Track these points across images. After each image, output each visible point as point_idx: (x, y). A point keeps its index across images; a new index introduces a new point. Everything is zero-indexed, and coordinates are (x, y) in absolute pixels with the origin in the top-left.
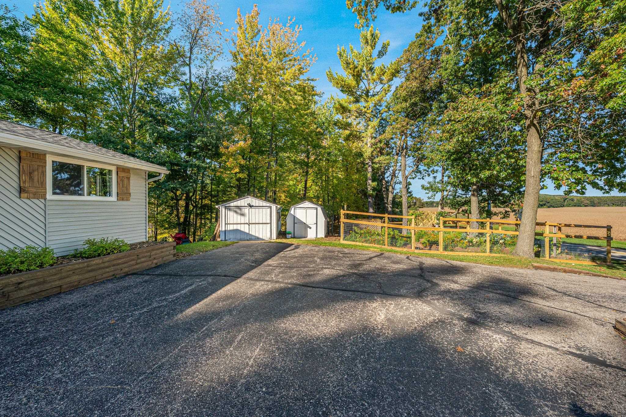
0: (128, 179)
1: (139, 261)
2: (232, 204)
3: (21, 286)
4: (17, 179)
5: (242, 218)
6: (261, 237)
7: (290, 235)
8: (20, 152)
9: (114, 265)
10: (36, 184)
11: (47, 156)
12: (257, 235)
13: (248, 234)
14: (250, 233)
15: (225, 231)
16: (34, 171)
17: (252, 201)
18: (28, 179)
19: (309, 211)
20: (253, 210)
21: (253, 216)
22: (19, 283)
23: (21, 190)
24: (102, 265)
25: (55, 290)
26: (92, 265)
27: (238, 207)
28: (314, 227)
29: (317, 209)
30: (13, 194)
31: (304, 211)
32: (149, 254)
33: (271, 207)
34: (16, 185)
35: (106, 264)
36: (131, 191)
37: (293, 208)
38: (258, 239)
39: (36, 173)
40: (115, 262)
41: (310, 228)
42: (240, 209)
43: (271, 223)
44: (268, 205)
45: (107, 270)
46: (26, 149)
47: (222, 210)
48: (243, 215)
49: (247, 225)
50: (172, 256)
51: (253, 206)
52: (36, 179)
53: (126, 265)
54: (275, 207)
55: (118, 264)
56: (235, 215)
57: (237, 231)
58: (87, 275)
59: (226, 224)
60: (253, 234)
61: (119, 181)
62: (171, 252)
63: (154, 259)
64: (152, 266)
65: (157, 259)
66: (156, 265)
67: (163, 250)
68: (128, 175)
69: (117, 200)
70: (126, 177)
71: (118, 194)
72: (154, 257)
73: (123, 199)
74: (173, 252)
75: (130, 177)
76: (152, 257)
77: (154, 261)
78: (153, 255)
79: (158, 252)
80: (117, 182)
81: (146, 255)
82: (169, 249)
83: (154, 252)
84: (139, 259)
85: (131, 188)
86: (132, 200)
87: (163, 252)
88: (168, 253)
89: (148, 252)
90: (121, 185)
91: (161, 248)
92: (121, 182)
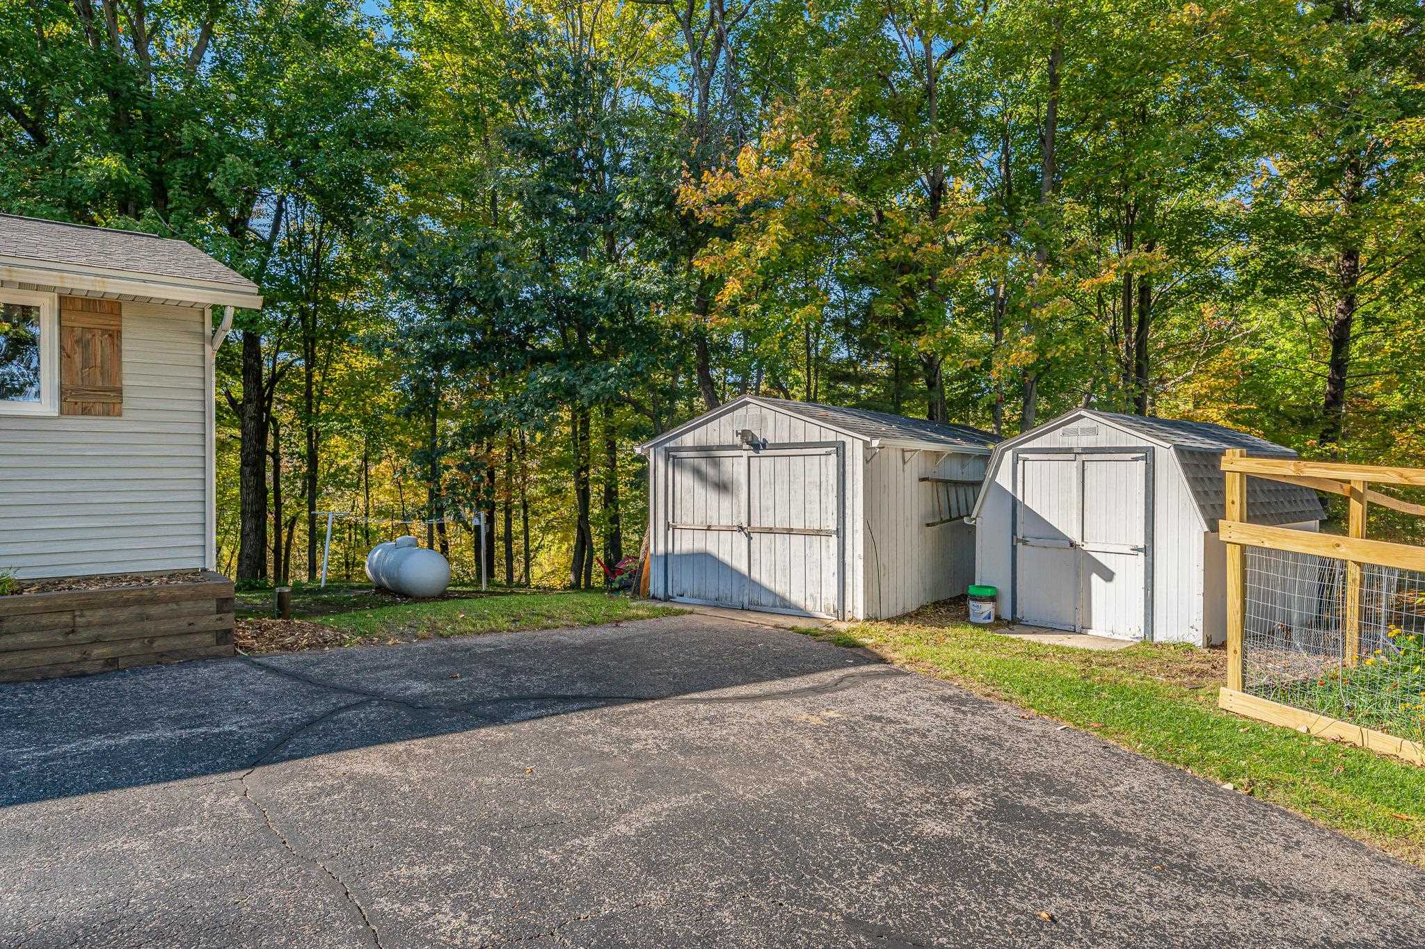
0: (115, 336)
2: (689, 440)
5: (726, 502)
6: (796, 597)
7: (987, 607)
12: (780, 588)
13: (745, 580)
14: (755, 575)
15: (666, 555)
17: (763, 419)
19: (1098, 471)
20: (765, 464)
21: (767, 490)
27: (706, 451)
28: (1130, 571)
29: (1149, 456)
31: (1073, 468)
32: (66, 618)
33: (840, 449)
36: (126, 382)
37: (1009, 454)
38: (784, 606)
41: (1108, 576)
42: (715, 462)
43: (841, 532)
44: (831, 437)
47: (659, 466)
48: (723, 487)
49: (741, 539)
50: (209, 639)
51: (764, 445)
54: (859, 446)
56: (699, 490)
57: (703, 559)
59: (667, 526)
60: (766, 581)
61: (68, 346)
62: (203, 623)
63: (97, 641)
64: (87, 667)
65: (112, 643)
66: (112, 665)
67: (154, 610)
68: (111, 322)
69: (61, 412)
70: (104, 331)
71: (63, 392)
72: (93, 632)
73: (86, 412)
74: (211, 621)
75: (119, 332)
76: (84, 635)
77: (98, 651)
78: (89, 625)
79: (122, 614)
80: (62, 348)
81: (45, 620)
82: (188, 606)
83: (98, 615)
84: (8, 633)
85: (126, 369)
86: (127, 415)
87: (148, 618)
88: (183, 624)
89: (61, 611)
90: (78, 358)
91: (140, 601)
92: (79, 350)
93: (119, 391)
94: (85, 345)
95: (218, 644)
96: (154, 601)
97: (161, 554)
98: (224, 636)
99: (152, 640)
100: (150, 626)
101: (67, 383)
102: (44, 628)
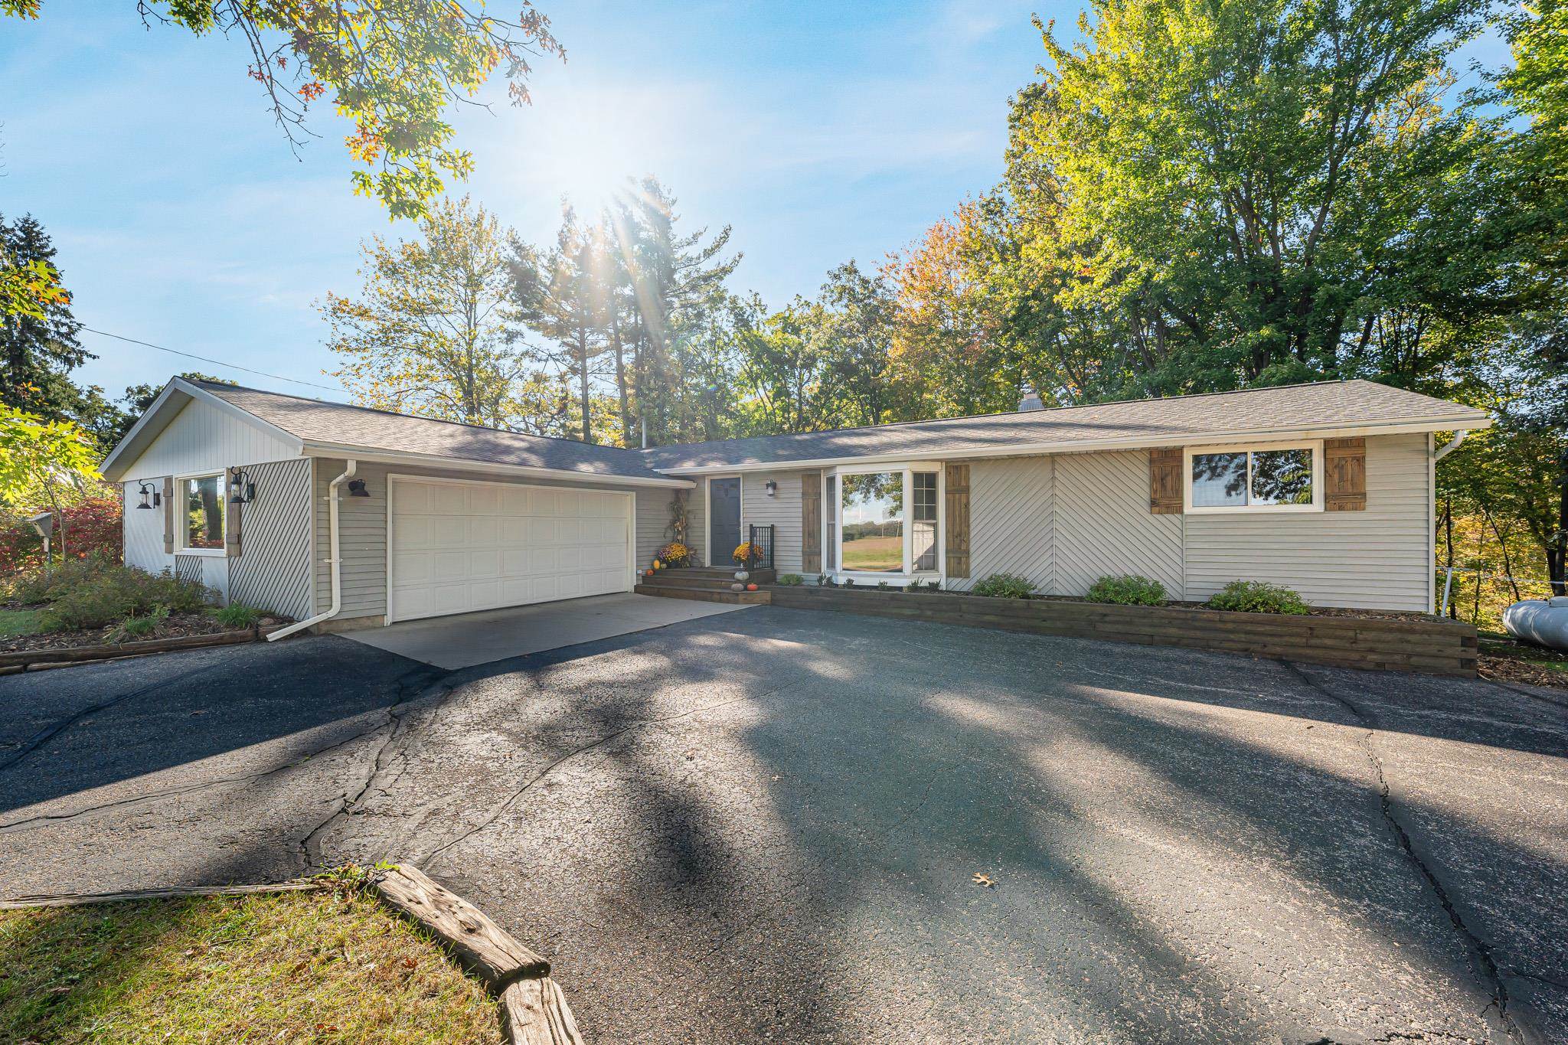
0: (1361, 460)
1: (1313, 641)
3: (1107, 619)
4: (1148, 490)
8: (1151, 453)
9: (1247, 633)
10: (1170, 493)
11: (1185, 450)
16: (1167, 475)
18: (1159, 489)
22: (1105, 615)
23: (1153, 503)
24: (1221, 626)
25: (1146, 638)
26: (1200, 620)
30: (1144, 509)
32: (1351, 634)
34: (1147, 497)
35: (1230, 626)
36: (1368, 488)
39: (1170, 478)
40: (1249, 628)
45: (1232, 636)
46: (1158, 450)
50: (1456, 663)
52: (1169, 486)
53: (1276, 640)
55: (1255, 633)
58: (1192, 633)
61: (1330, 468)
62: (1449, 651)
63: (1372, 650)
64: (1363, 665)
65: (1380, 653)
66: (1380, 668)
67: (1411, 637)
68: (1358, 452)
69: (1326, 509)
70: (1354, 458)
71: (1326, 497)
72: (1369, 645)
73: (1341, 508)
74: (1458, 651)
75: (1364, 457)
76: (1362, 646)
77: (1371, 657)
78: (1366, 640)
79: (1390, 637)
80: (1326, 471)
81: (1339, 633)
82: (1436, 638)
83: (1371, 635)
84: (1317, 637)
85: (1368, 480)
86: (1368, 509)
87: (1408, 642)
88: (1433, 649)
89: (1348, 628)
90: (1336, 477)
91: (1400, 630)
92: (1337, 471)
93: (1364, 494)
94: (1340, 467)
95: (1462, 667)
96: (1412, 631)
97: (1394, 599)
98: (1469, 663)
99: (1409, 656)
100: (1409, 648)
101: (1328, 492)
102: (1336, 637)
